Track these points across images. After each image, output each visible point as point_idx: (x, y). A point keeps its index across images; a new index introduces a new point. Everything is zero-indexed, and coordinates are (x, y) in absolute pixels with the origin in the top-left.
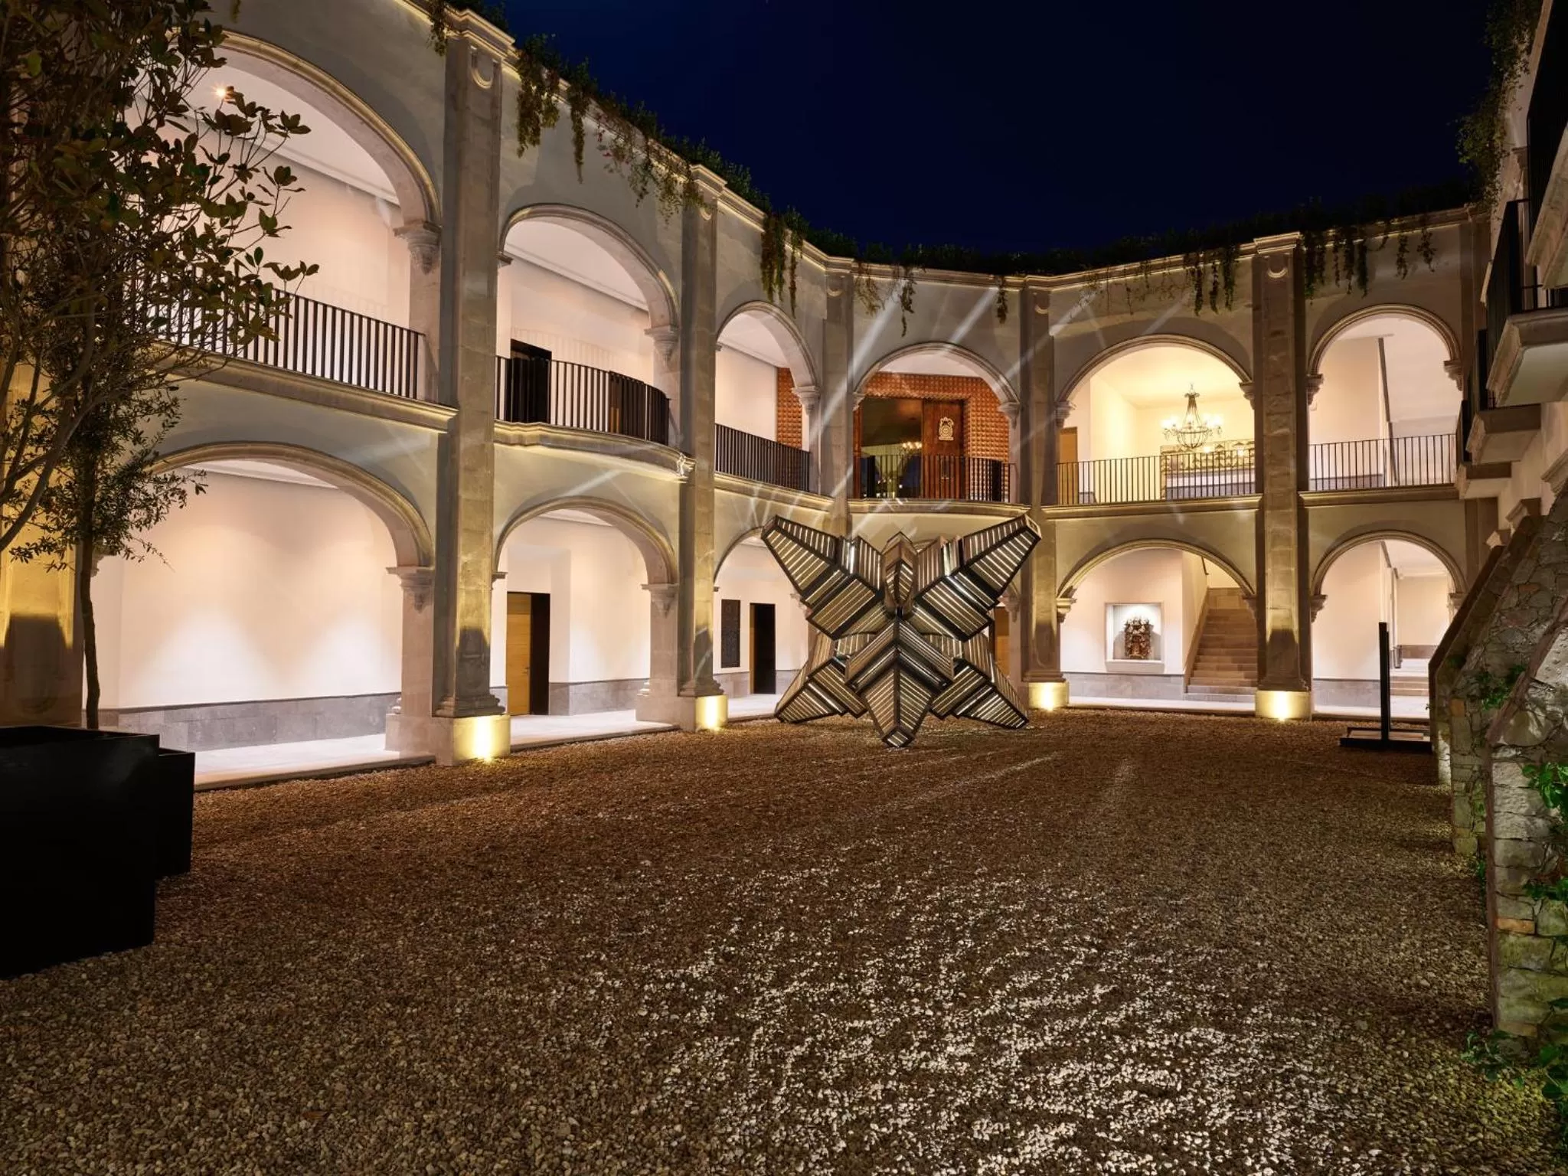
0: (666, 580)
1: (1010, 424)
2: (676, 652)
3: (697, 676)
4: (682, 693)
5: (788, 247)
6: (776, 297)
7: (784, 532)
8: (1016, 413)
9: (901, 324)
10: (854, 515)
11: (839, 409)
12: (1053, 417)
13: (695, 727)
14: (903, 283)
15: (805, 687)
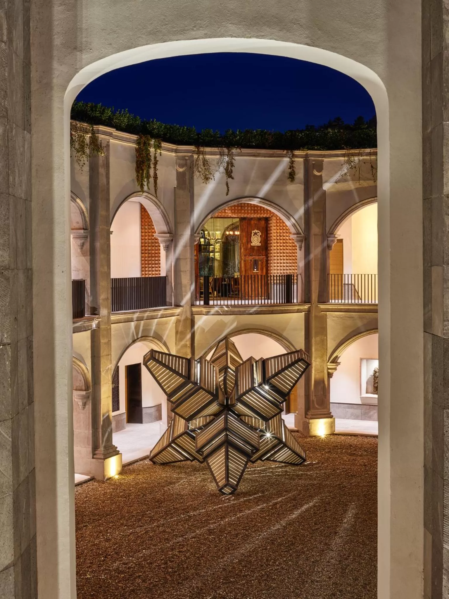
0: (84, 388)
1: (298, 248)
2: (91, 432)
3: (104, 445)
4: (95, 456)
5: (152, 150)
6: (145, 188)
7: (157, 361)
8: (301, 241)
9: (226, 186)
10: (196, 316)
11: (185, 247)
12: (325, 244)
13: (104, 478)
14: (226, 159)
15: (169, 445)
